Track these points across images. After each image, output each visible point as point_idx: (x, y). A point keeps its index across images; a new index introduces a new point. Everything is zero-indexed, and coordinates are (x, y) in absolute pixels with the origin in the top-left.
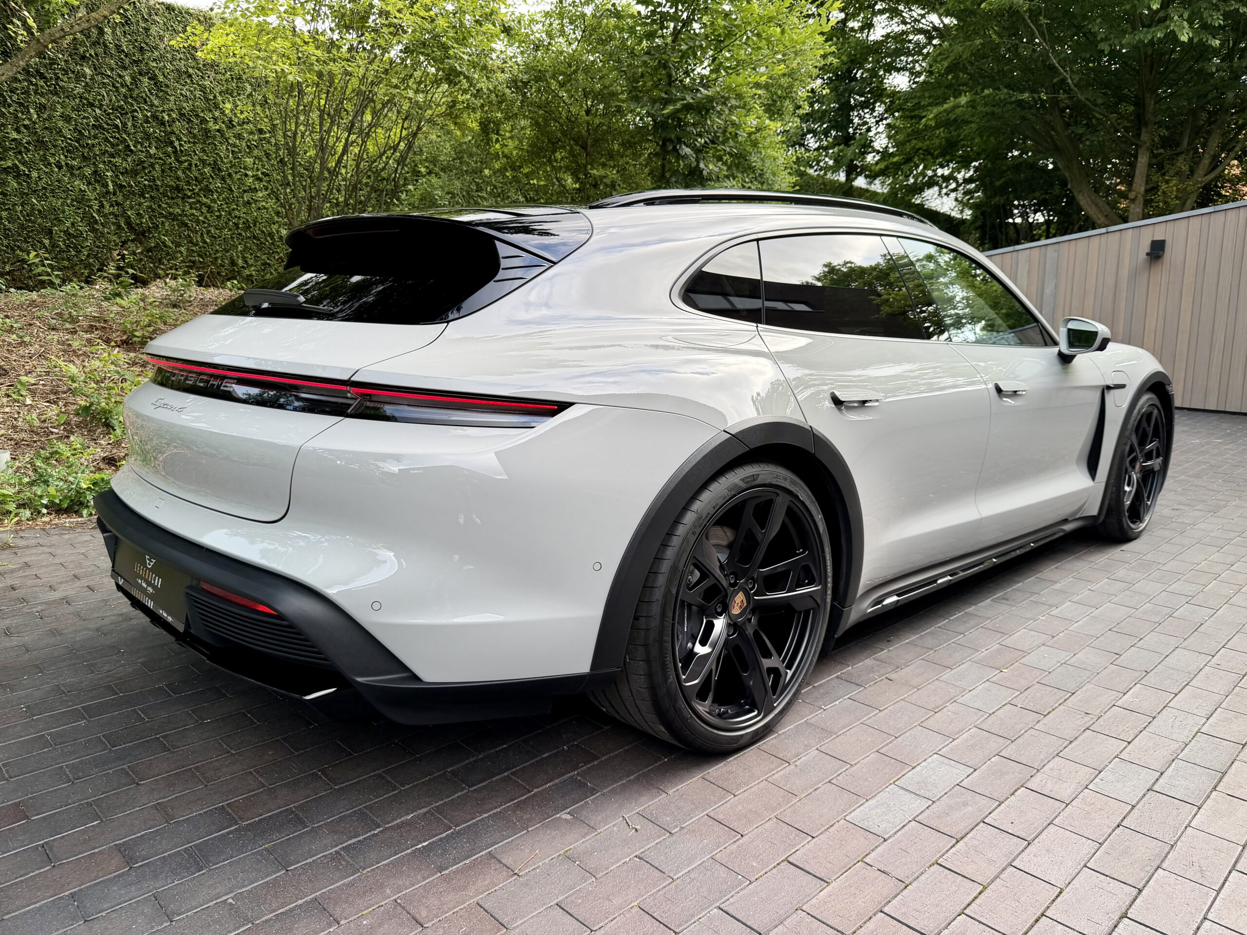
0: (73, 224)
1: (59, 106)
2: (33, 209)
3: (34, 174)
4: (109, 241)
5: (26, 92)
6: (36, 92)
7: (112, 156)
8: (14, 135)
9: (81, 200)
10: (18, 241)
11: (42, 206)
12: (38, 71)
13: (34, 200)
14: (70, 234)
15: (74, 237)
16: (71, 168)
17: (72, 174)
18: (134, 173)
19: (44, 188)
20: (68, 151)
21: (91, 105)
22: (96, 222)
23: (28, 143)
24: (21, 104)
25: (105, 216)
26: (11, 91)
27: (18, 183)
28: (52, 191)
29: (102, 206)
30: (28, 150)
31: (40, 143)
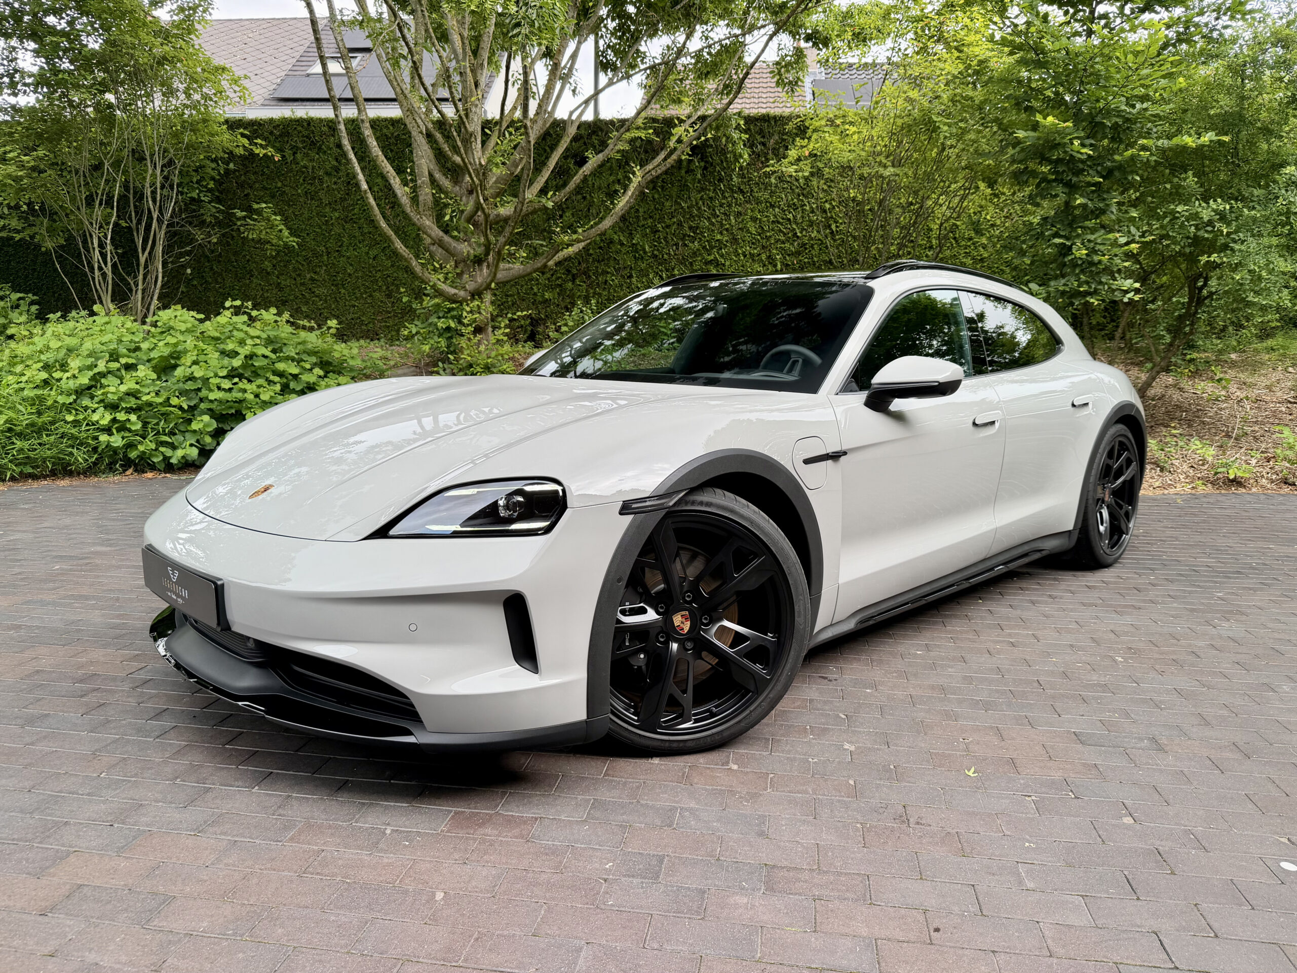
1: (749, 211)
3: (727, 263)
5: (730, 206)
6: (736, 204)
7: (783, 243)
8: (719, 237)
12: (739, 188)
16: (752, 255)
18: (798, 253)
20: (753, 243)
21: (772, 206)
23: (727, 241)
24: (725, 214)
26: (721, 206)
30: (726, 246)
31: (735, 240)
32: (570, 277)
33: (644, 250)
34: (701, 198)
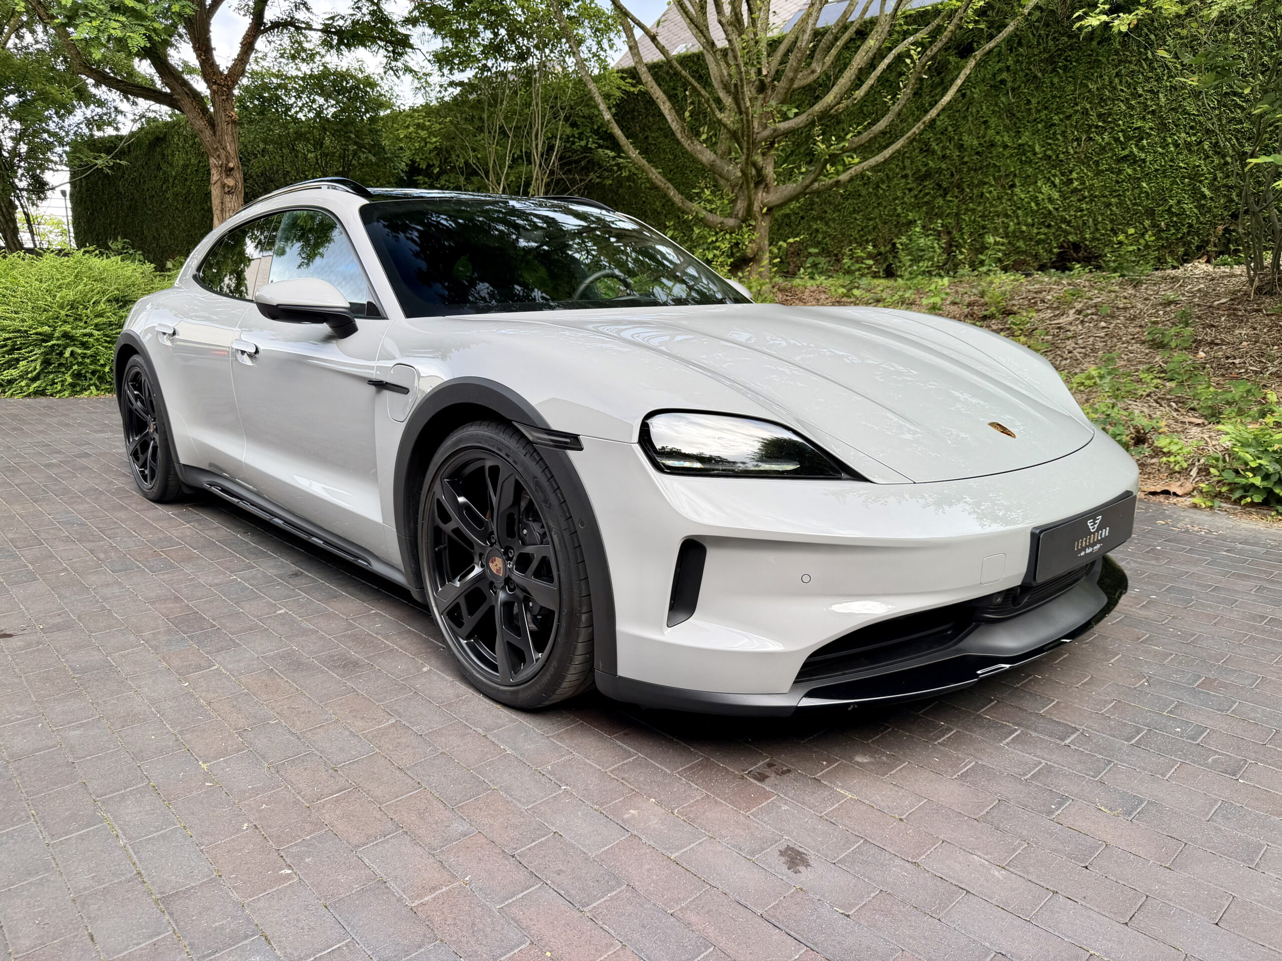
0: (1179, 202)
2: (1141, 192)
3: (1149, 158)
4: (1215, 217)
5: (1159, 80)
8: (1139, 124)
9: (1195, 176)
10: (1121, 224)
11: (1150, 188)
13: (1144, 185)
14: (1172, 212)
15: (1177, 215)
16: (1188, 145)
17: (1190, 151)
19: (1156, 170)
20: (1192, 128)
22: (1204, 196)
24: (1151, 91)
25: (1217, 189)
27: (1135, 170)
28: (1164, 172)
29: (1215, 179)
30: (1149, 135)
31: (1163, 127)
32: (941, 192)
33: (1034, 150)
34: (1117, 75)
